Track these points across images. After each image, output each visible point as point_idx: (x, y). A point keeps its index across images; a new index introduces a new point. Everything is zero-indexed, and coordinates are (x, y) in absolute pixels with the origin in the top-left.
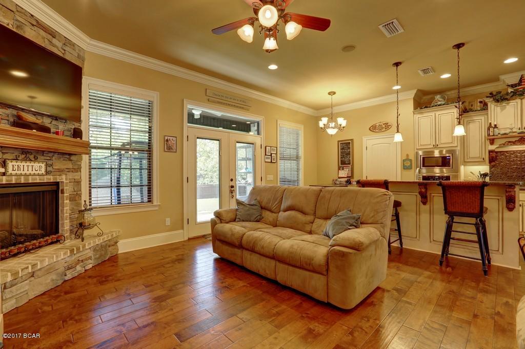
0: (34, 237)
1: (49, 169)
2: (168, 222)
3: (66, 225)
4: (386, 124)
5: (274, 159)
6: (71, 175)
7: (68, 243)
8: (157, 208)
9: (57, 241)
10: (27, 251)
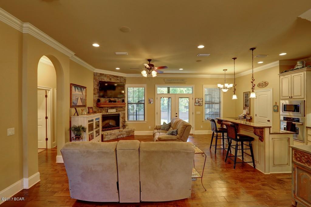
0: (114, 126)
1: (117, 110)
2: (150, 127)
3: (121, 125)
4: (265, 82)
5: (200, 104)
6: (122, 112)
7: (121, 129)
8: (146, 123)
9: (119, 129)
10: (112, 130)
